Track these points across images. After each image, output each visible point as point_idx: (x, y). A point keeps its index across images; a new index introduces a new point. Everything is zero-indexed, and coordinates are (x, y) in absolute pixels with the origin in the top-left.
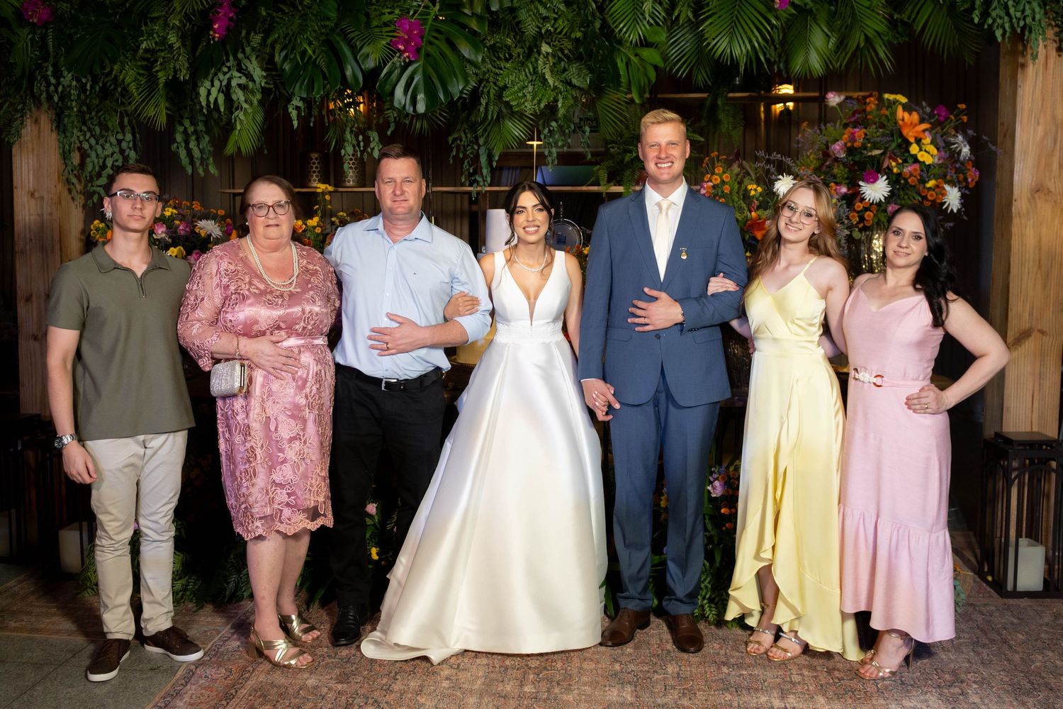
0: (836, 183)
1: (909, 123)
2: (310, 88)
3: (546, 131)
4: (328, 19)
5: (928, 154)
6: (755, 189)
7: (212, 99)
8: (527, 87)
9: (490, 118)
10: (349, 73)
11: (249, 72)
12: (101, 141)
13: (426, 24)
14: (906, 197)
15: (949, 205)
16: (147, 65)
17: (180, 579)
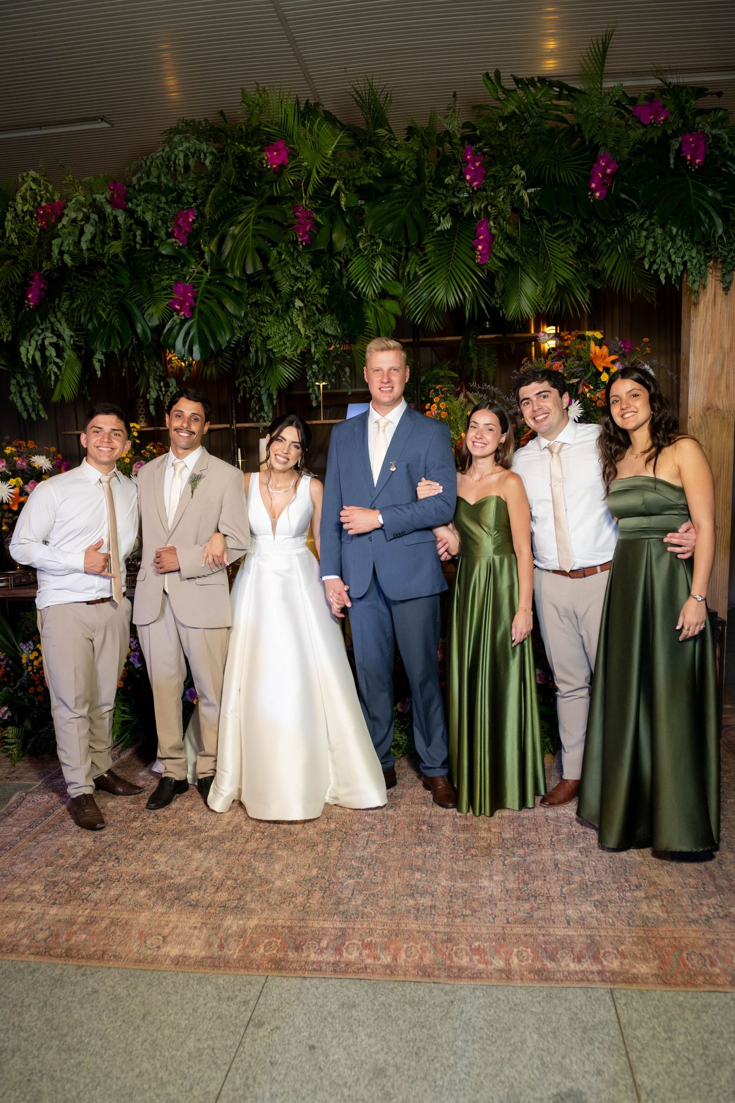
1: (601, 355)
2: (109, 343)
4: (122, 286)
7: (30, 357)
8: (286, 336)
9: (261, 363)
10: (139, 330)
11: (59, 332)
13: (199, 287)
14: (597, 417)
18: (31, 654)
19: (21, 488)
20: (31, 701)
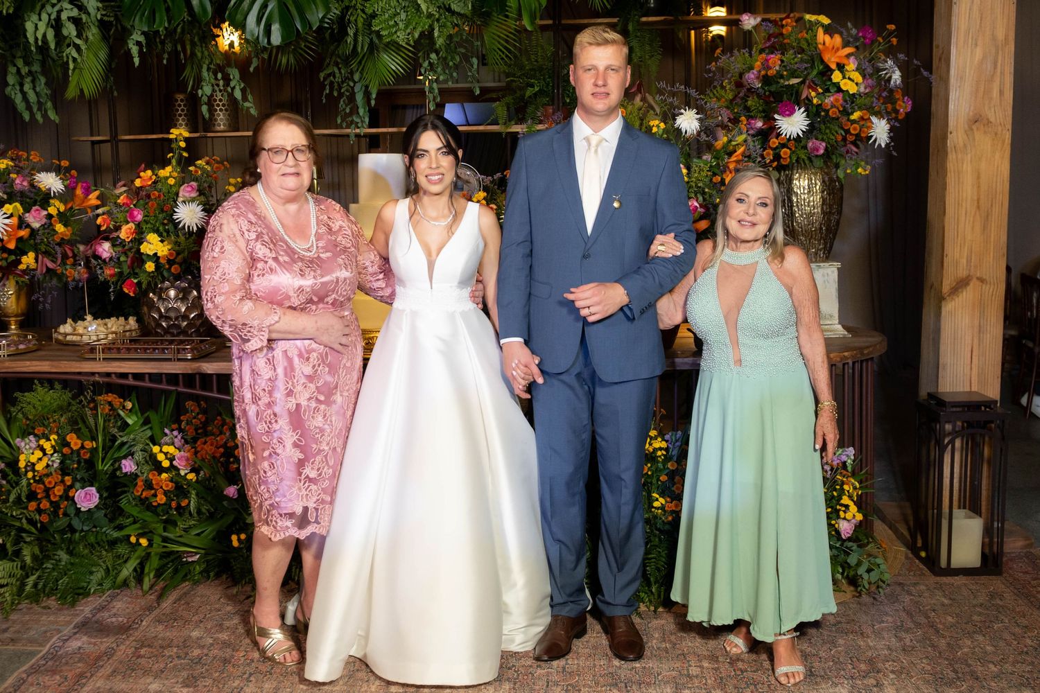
0: (749, 118)
1: (831, 46)
2: (152, 19)
3: (426, 64)
5: (851, 82)
6: (657, 125)
8: (399, 14)
9: (359, 50)
11: (82, 4)
14: (828, 131)
15: (876, 140)
18: (33, 454)
19: (20, 218)
20: (31, 522)
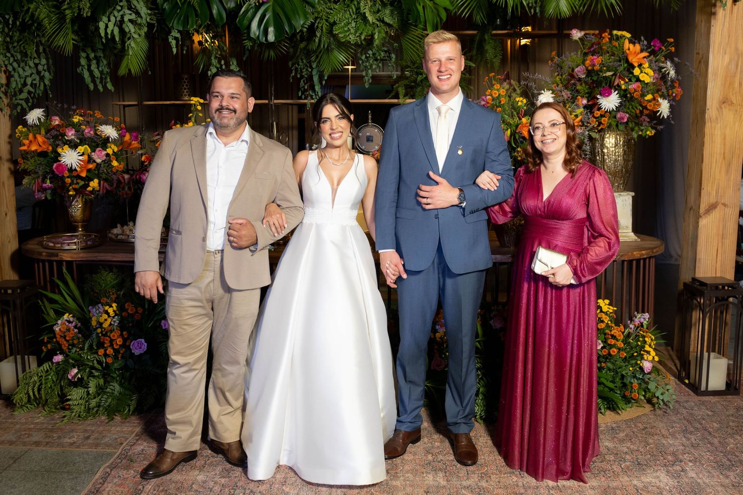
0: (580, 97)
1: (633, 52)
2: (186, 22)
3: (363, 57)
5: (647, 75)
6: (521, 101)
7: (109, 32)
8: (351, 23)
9: (322, 46)
10: (215, 12)
11: (137, 10)
12: (22, 64)
15: (661, 114)
16: (56, 5)
17: (95, 398)
18: (101, 316)
19: (89, 155)
20: (100, 363)
